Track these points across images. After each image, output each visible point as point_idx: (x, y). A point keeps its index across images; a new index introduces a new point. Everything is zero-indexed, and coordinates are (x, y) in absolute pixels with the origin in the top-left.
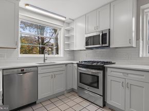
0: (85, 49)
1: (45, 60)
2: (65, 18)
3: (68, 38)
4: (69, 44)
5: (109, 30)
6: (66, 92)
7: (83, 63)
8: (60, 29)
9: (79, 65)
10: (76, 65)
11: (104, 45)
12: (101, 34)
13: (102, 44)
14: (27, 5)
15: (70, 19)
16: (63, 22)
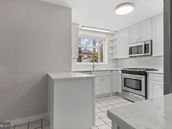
0: (129, 57)
1: (93, 67)
2: (110, 31)
3: (112, 47)
4: (113, 53)
5: (151, 41)
6: (111, 95)
7: (127, 70)
8: (105, 40)
9: (123, 71)
10: (120, 72)
11: (146, 54)
12: (143, 45)
13: (145, 53)
14: (83, 26)
15: (114, 31)
16: (108, 33)
